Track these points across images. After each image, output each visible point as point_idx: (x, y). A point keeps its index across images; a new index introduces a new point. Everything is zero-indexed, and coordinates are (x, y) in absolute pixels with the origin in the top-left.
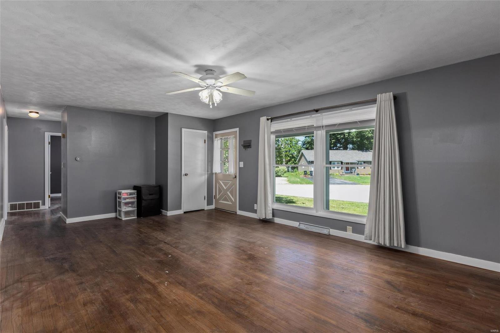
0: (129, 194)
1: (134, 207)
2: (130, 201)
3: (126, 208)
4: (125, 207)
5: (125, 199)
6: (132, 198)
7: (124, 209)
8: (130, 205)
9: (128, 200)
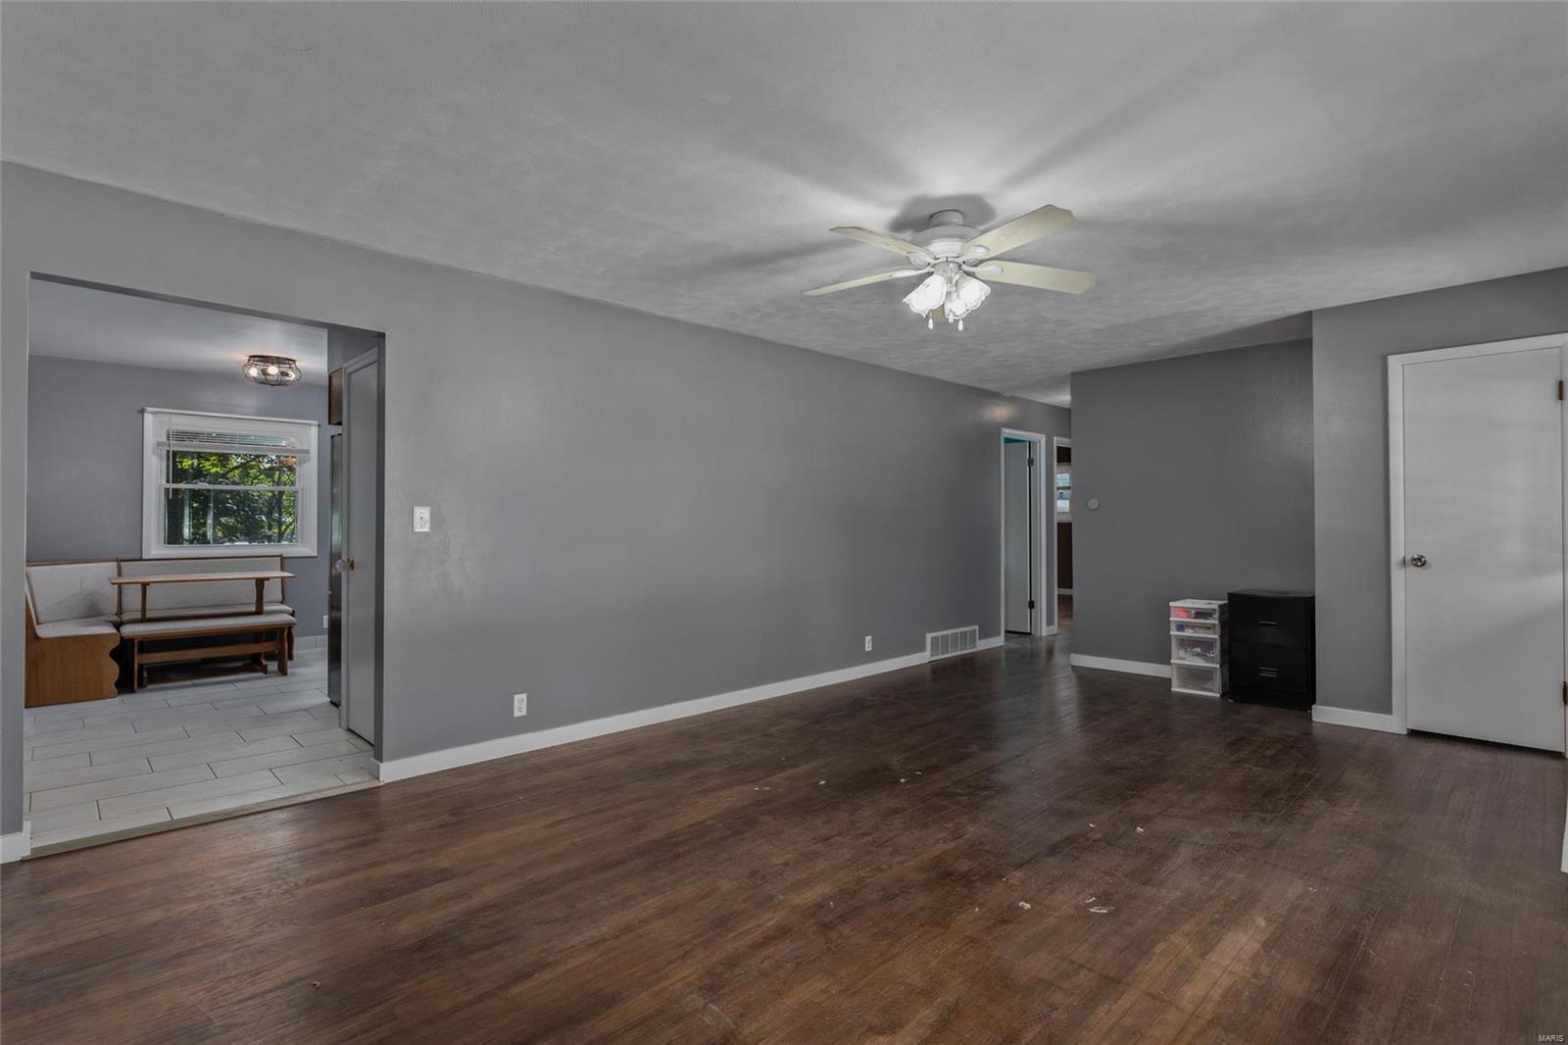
0: (1193, 612)
1: (1212, 660)
2: (1196, 635)
3: (1187, 656)
4: (1182, 653)
5: (1181, 627)
6: (1202, 627)
7: (1181, 658)
8: (1199, 650)
9: (1188, 633)
